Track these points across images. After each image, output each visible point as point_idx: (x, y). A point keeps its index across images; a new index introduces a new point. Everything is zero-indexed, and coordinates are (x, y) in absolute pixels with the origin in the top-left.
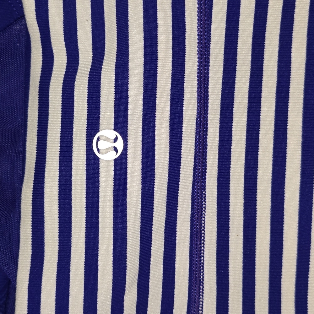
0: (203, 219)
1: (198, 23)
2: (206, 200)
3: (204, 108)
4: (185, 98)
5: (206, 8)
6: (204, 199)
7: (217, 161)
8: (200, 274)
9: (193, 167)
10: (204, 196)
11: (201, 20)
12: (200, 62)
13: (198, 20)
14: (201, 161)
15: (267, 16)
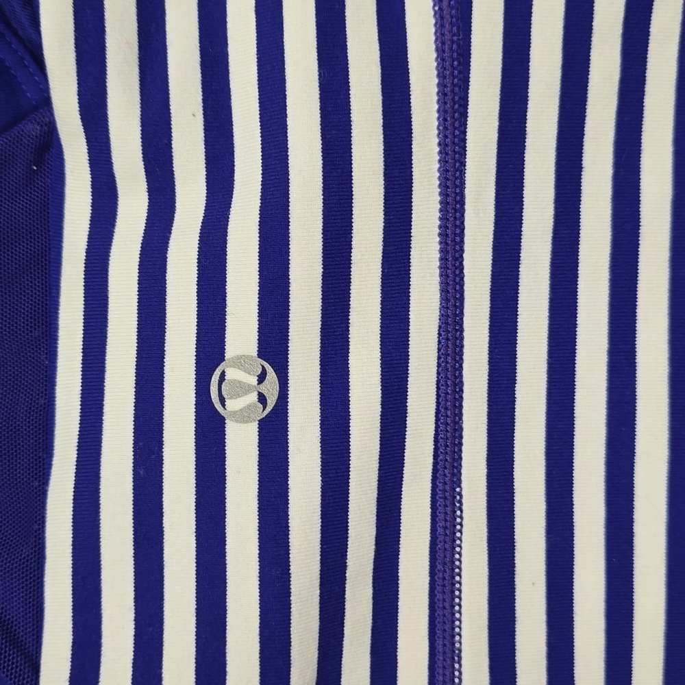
0: (458, 549)
1: (438, 119)
2: (464, 508)
3: (455, 302)
4: (413, 281)
5: (454, 85)
6: (458, 505)
7: (484, 420)
8: (454, 674)
9: (432, 433)
10: (458, 497)
11: (446, 112)
12: (444, 204)
13: (438, 111)
14: (451, 420)
15: (586, 101)
